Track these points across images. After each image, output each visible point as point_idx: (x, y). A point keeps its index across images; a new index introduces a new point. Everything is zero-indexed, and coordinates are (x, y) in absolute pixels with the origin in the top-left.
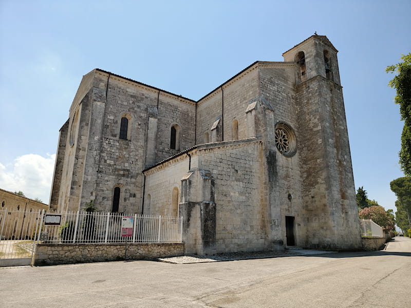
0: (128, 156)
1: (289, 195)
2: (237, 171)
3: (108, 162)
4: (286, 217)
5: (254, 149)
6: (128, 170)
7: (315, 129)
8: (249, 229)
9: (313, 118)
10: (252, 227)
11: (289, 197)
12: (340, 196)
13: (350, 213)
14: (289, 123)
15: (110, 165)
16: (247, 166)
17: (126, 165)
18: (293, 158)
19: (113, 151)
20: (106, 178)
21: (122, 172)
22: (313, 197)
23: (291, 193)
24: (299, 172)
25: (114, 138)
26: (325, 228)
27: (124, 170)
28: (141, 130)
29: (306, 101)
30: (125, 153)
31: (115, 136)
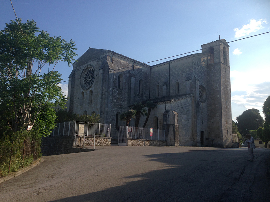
0: (121, 98)
1: (203, 121)
2: (184, 110)
3: (114, 101)
4: (201, 131)
5: (190, 99)
6: (122, 105)
7: (216, 90)
8: (188, 136)
9: (216, 84)
10: (188, 135)
11: (203, 122)
12: (225, 123)
13: (229, 131)
14: (204, 85)
15: (115, 102)
16: (188, 108)
17: (121, 102)
18: (205, 103)
19: (116, 95)
20: (113, 109)
21: (119, 106)
22: (212, 123)
23: (203, 120)
24: (206, 110)
25: (116, 88)
26: (218, 137)
27: (120, 105)
28: (127, 83)
29: (212, 74)
30: (120, 96)
31: (116, 87)
